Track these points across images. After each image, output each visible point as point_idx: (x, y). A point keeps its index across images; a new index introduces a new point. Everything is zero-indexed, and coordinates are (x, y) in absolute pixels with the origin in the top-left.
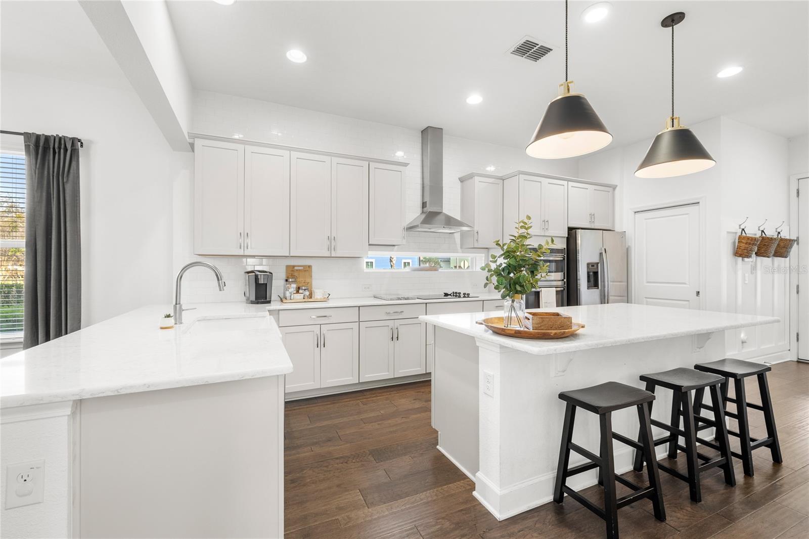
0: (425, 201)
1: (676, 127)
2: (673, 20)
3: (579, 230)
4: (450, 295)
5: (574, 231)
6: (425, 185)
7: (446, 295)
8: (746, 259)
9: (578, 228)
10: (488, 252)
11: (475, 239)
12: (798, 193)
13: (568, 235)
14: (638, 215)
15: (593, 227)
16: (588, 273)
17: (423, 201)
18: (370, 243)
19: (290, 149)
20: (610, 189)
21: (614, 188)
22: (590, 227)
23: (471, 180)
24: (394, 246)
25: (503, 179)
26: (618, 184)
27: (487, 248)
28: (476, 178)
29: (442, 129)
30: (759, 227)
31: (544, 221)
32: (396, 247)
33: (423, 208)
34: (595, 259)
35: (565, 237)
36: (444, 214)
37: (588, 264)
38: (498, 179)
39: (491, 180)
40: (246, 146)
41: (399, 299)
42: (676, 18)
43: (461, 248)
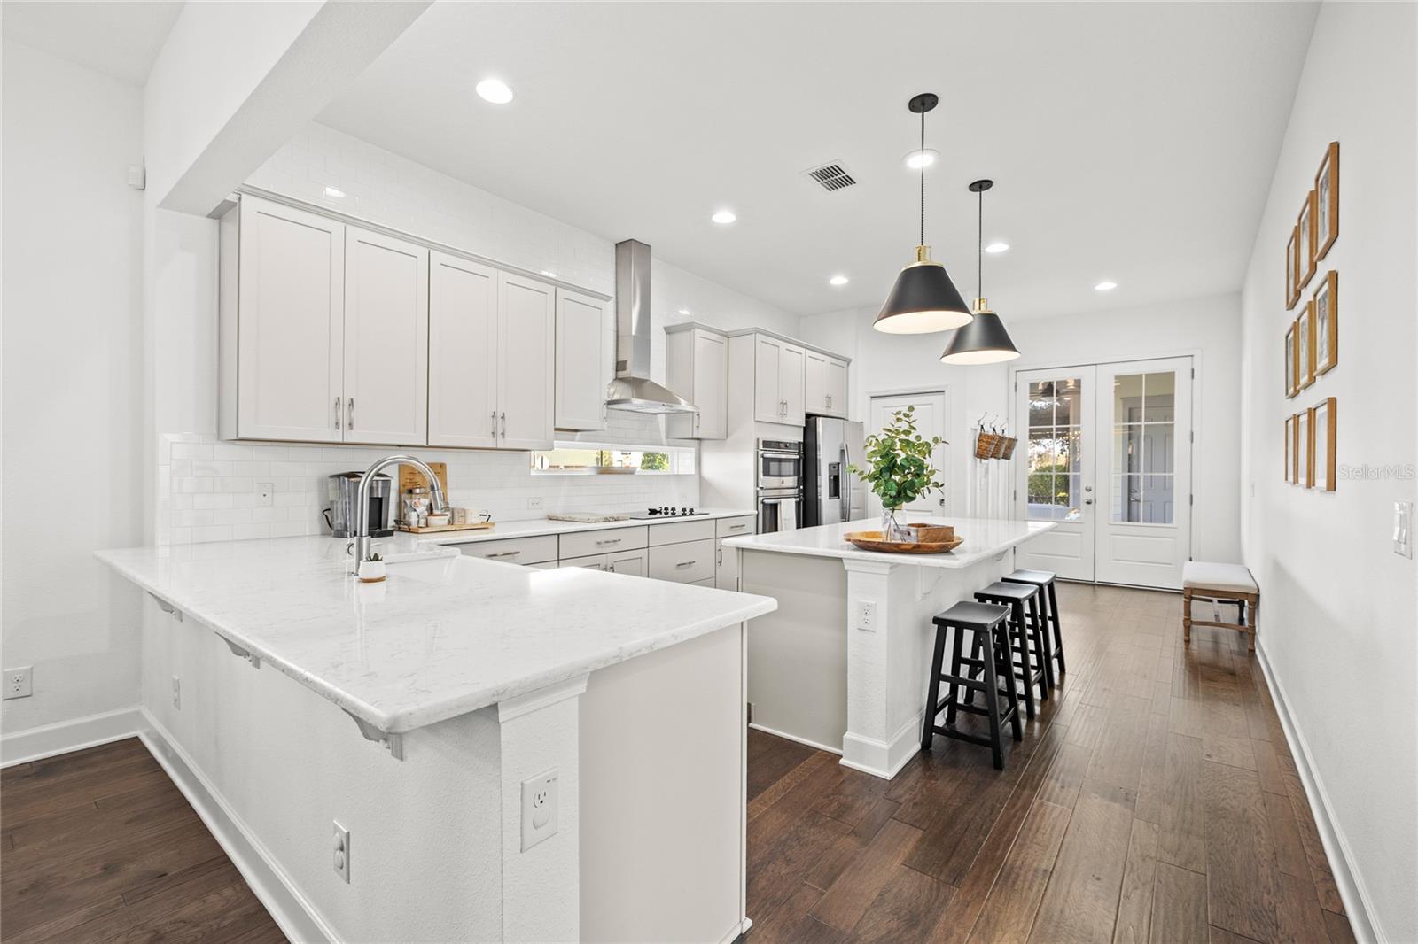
0: (621, 359)
1: (984, 310)
2: (981, 186)
3: (821, 418)
4: (660, 512)
5: (813, 418)
6: (620, 334)
7: (653, 512)
8: (983, 460)
9: (819, 416)
10: (700, 445)
11: (696, 424)
12: (1016, 386)
13: (806, 424)
14: (875, 401)
15: (829, 414)
16: (830, 476)
17: (617, 359)
18: (557, 426)
19: (430, 246)
20: (844, 364)
21: (848, 361)
22: (825, 414)
23: (687, 334)
24: (576, 431)
25: (727, 336)
26: (851, 357)
27: (698, 439)
28: (697, 330)
29: (649, 246)
30: (991, 424)
31: (782, 403)
32: (579, 433)
33: (617, 370)
34: (836, 460)
35: (800, 427)
36: (652, 383)
37: (830, 465)
38: (723, 335)
39: (715, 336)
40: (347, 226)
41: (607, 520)
42: (984, 185)
43: (667, 437)
